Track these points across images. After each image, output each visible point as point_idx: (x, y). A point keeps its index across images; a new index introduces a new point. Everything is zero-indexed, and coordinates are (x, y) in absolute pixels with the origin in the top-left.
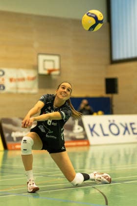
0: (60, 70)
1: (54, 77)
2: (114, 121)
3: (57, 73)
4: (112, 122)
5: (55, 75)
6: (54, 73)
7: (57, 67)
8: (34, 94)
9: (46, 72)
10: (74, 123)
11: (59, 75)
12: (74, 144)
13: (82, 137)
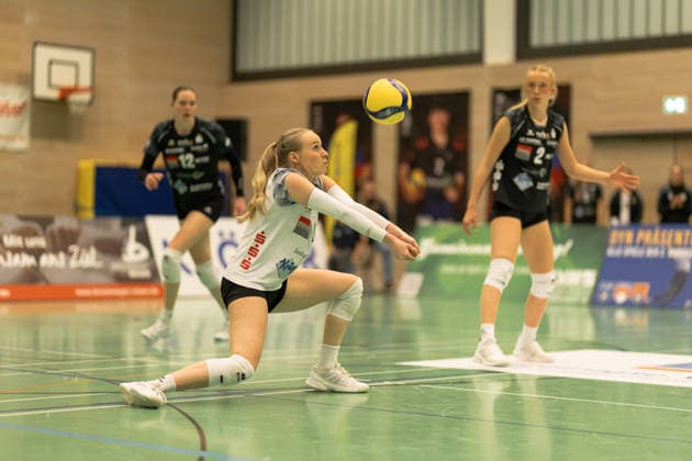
0: (92, 88)
1: (74, 109)
2: (232, 234)
3: (86, 97)
4: (227, 237)
5: (79, 104)
6: (74, 98)
7: (85, 81)
8: (19, 153)
9: (54, 94)
10: (127, 235)
11: (91, 103)
12: (123, 292)
13: (146, 274)
